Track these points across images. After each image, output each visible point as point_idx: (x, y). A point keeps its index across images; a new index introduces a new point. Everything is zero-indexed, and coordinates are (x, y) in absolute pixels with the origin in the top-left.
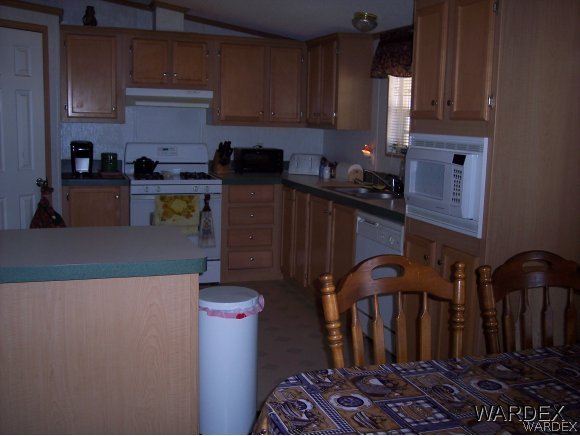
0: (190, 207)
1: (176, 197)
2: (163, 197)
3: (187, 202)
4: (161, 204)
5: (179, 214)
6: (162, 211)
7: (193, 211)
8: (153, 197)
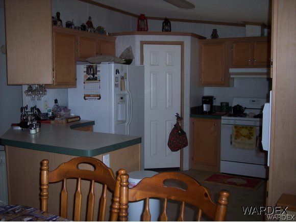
0: (251, 133)
1: (243, 127)
2: (236, 127)
3: (249, 130)
4: (235, 130)
5: (245, 136)
6: (235, 134)
7: (253, 135)
8: (231, 126)
